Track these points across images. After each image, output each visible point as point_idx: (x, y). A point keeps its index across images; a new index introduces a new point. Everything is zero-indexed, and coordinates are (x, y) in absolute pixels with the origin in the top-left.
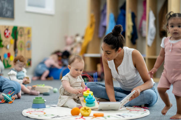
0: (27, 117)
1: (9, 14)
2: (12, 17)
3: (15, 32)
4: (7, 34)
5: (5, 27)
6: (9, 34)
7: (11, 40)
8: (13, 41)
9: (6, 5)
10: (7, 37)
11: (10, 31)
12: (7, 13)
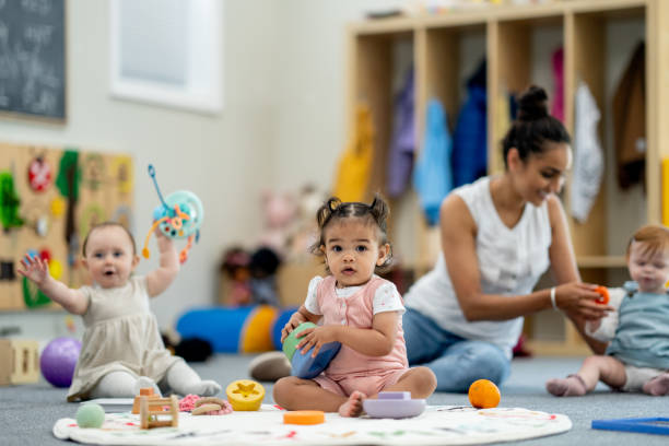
0: (69, 440)
1: (46, 101)
2: (58, 113)
3: (70, 172)
4: (40, 178)
5: (32, 150)
6: (48, 177)
7: (55, 200)
8: (60, 205)
9: (35, 69)
10: (40, 188)
11: (52, 166)
12: (38, 99)
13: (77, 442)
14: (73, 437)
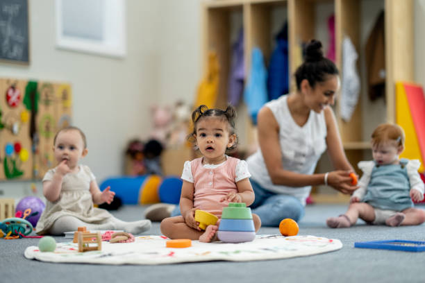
0: (35, 259)
1: (17, 51)
2: (24, 58)
3: (32, 94)
4: (13, 99)
5: (8, 81)
6: (19, 98)
7: (23, 112)
8: (26, 115)
9: (9, 31)
10: (14, 105)
11: (21, 91)
12: (11, 49)
13: (39, 261)
14: (37, 258)
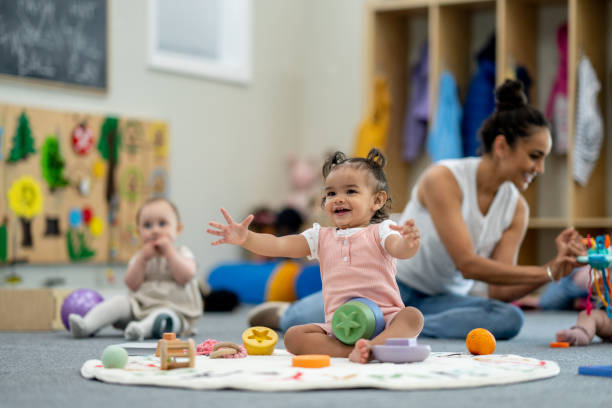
0: (95, 379)
1: (89, 72)
2: (100, 83)
3: (111, 137)
4: (83, 143)
5: (75, 116)
6: (91, 141)
7: (96, 162)
8: (101, 167)
9: (79, 42)
10: (82, 152)
11: (94, 131)
12: (81, 69)
13: (101, 381)
14: (98, 377)
